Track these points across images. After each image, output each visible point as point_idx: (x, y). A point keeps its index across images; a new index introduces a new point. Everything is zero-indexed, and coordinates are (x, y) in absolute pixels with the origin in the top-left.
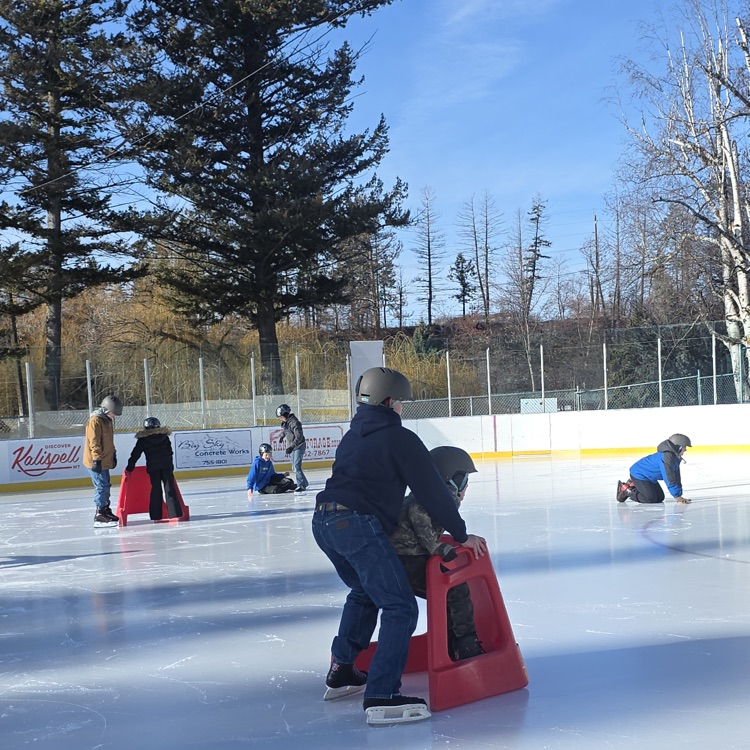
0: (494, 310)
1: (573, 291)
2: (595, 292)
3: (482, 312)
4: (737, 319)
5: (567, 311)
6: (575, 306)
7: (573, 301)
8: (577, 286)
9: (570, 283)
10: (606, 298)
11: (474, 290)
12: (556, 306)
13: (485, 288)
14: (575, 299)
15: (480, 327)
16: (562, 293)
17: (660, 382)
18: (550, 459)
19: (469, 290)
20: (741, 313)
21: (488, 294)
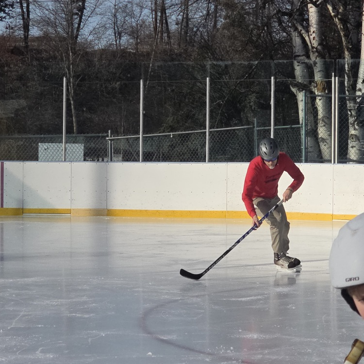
0: (35, 32)
1: (132, 15)
2: (159, 18)
3: (20, 33)
4: (307, 61)
5: (125, 39)
6: (134, 33)
7: (132, 27)
8: (137, 10)
9: (129, 6)
10: (173, 27)
11: (12, 6)
12: (110, 32)
13: (25, 5)
14: (134, 24)
15: (15, 51)
16: (119, 17)
17: (207, 130)
18: (70, 220)
19: (6, 6)
20: (311, 54)
21: (28, 11)
